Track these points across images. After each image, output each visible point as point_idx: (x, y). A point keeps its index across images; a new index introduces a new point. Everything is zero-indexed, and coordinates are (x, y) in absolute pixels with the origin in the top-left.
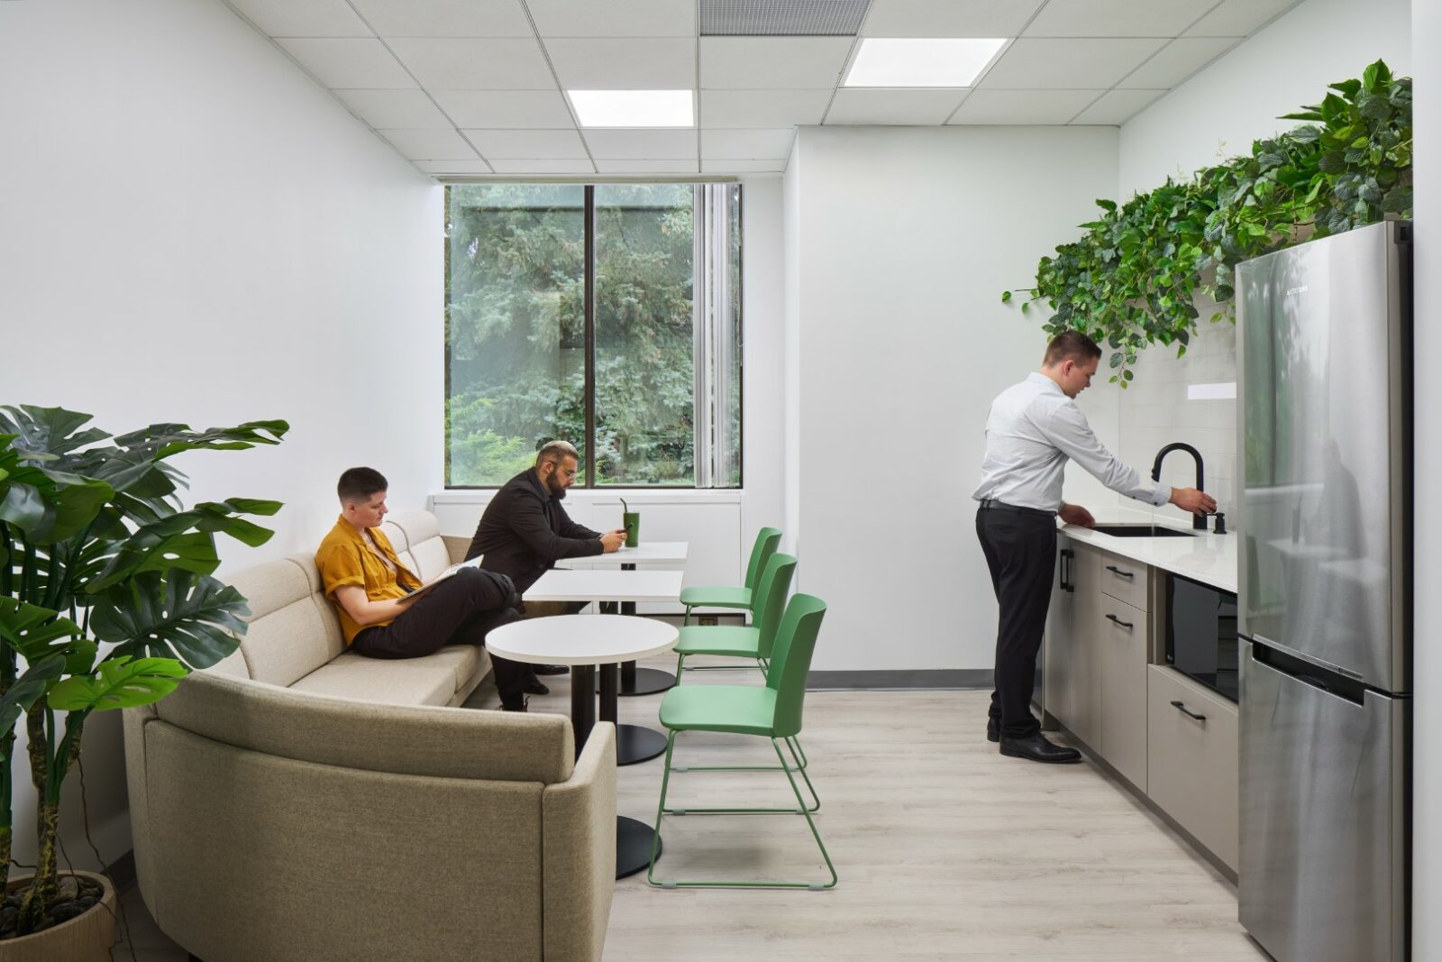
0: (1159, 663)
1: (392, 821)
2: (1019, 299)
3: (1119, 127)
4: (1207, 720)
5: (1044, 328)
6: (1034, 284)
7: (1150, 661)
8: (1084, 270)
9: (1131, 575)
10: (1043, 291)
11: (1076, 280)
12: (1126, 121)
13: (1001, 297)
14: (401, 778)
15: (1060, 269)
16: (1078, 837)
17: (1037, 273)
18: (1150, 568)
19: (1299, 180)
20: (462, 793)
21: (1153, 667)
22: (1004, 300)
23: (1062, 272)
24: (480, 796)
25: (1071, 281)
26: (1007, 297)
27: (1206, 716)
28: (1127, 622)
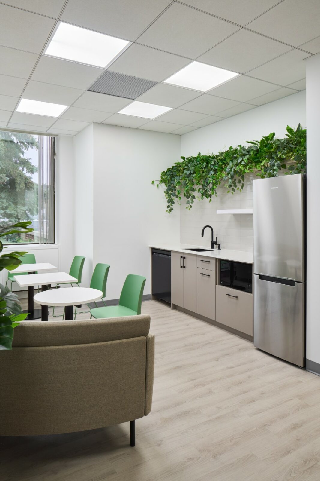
0: (218, 285)
1: (97, 359)
2: (156, 183)
3: (181, 135)
4: (238, 297)
5: (164, 192)
6: (160, 179)
7: (216, 284)
8: (177, 176)
9: (209, 262)
10: (162, 181)
11: (174, 179)
12: (183, 134)
13: (151, 182)
14: (100, 344)
15: (168, 175)
16: (203, 335)
17: (161, 176)
18: (216, 259)
19: (255, 159)
20: (122, 344)
21: (217, 286)
22: (152, 183)
23: (169, 176)
24: (128, 344)
25: (173, 179)
26: (153, 182)
27: (238, 296)
28: (208, 274)
